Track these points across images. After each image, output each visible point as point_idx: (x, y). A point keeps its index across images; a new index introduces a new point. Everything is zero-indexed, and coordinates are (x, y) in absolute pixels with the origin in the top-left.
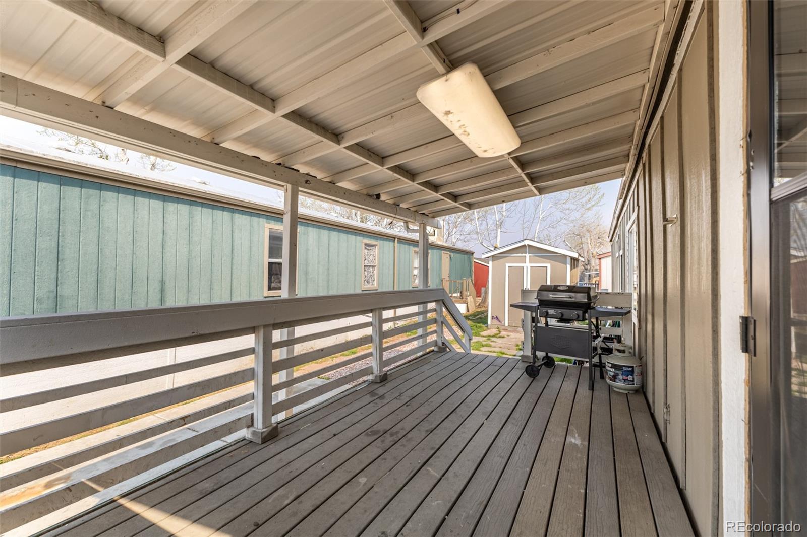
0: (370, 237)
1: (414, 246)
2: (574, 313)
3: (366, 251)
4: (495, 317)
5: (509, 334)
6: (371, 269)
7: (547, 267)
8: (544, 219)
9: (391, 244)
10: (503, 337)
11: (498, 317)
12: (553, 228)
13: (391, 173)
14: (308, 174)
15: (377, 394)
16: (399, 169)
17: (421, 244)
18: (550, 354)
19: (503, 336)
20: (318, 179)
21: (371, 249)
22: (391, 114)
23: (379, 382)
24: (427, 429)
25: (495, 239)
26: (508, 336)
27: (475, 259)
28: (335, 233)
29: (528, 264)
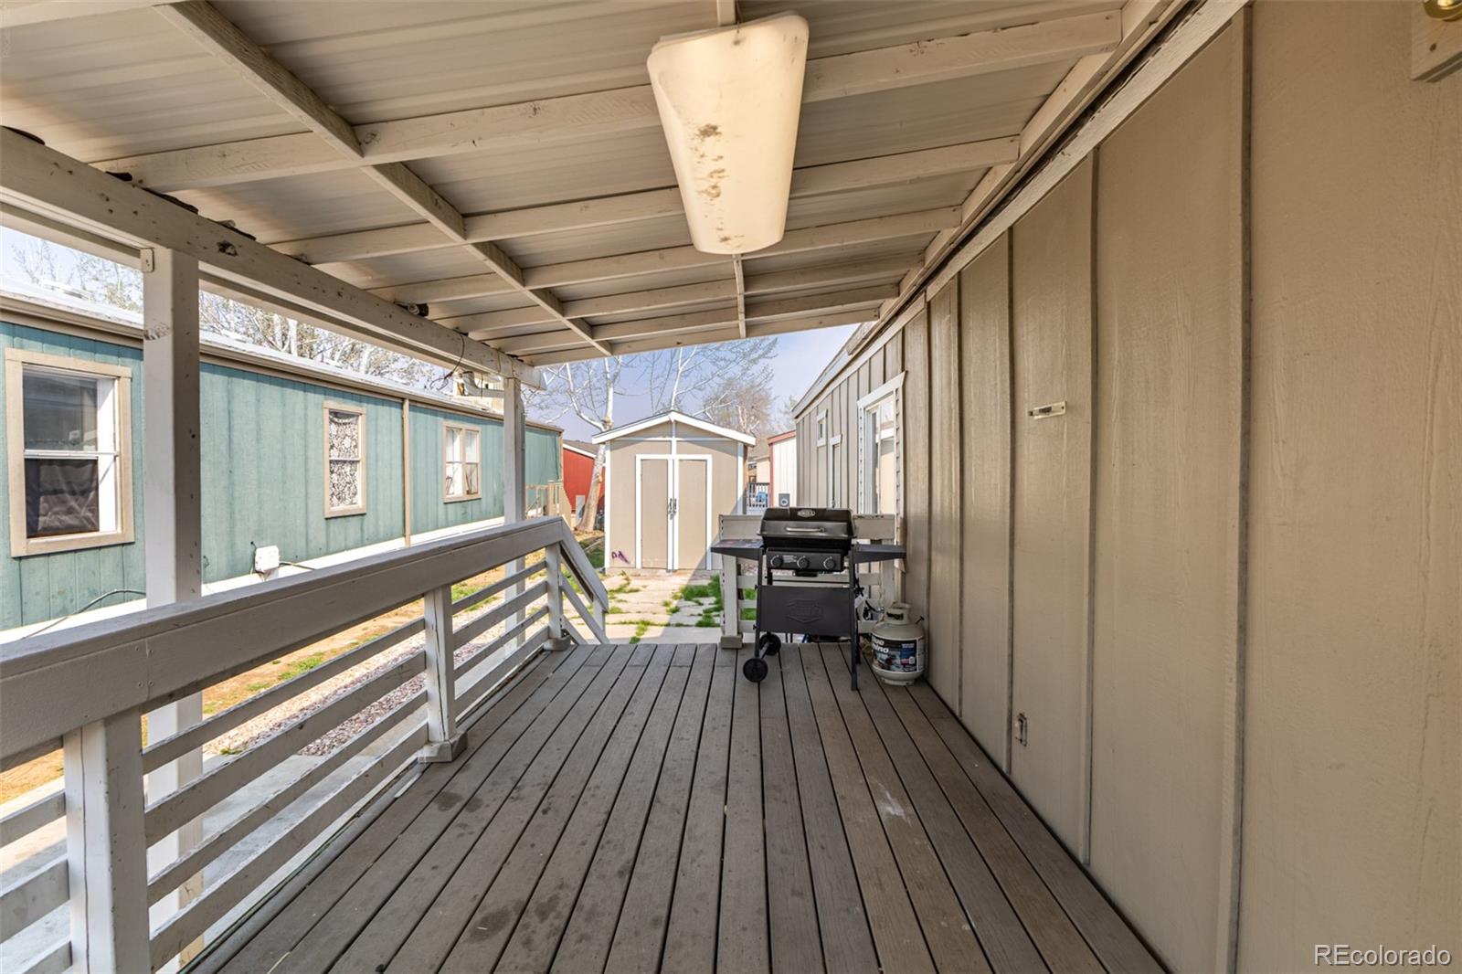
0: (344, 396)
1: (445, 417)
2: (826, 559)
3: (334, 428)
4: (618, 553)
5: (645, 583)
6: (347, 469)
7: (706, 461)
8: (685, 375)
9: (395, 411)
10: (637, 591)
11: (623, 553)
12: (700, 389)
13: (480, 256)
14: (227, 225)
15: (456, 798)
16: (497, 251)
17: (510, 423)
18: (772, 633)
19: (635, 588)
20: (258, 244)
21: (345, 424)
22: (533, 102)
23: (450, 759)
24: (617, 868)
25: (604, 407)
26: (645, 587)
27: (566, 442)
28: (247, 383)
29: (674, 455)
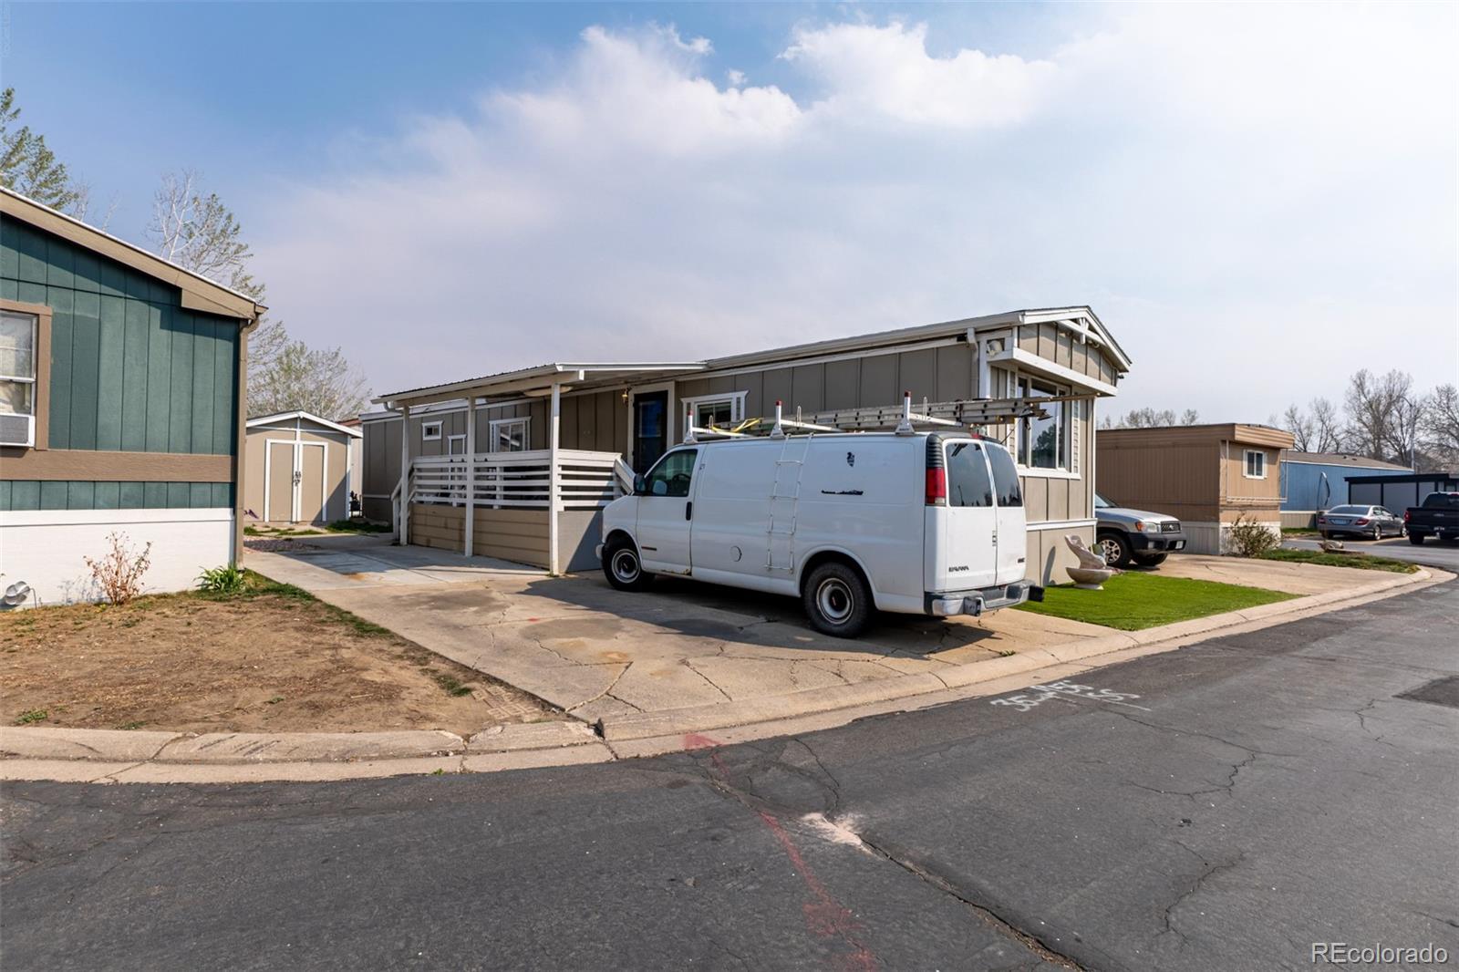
4: (249, 511)
7: (323, 446)
11: (253, 511)
29: (300, 441)
